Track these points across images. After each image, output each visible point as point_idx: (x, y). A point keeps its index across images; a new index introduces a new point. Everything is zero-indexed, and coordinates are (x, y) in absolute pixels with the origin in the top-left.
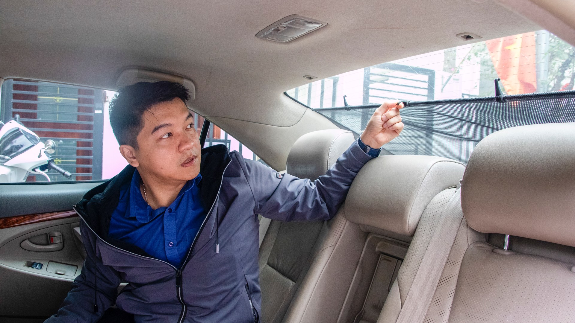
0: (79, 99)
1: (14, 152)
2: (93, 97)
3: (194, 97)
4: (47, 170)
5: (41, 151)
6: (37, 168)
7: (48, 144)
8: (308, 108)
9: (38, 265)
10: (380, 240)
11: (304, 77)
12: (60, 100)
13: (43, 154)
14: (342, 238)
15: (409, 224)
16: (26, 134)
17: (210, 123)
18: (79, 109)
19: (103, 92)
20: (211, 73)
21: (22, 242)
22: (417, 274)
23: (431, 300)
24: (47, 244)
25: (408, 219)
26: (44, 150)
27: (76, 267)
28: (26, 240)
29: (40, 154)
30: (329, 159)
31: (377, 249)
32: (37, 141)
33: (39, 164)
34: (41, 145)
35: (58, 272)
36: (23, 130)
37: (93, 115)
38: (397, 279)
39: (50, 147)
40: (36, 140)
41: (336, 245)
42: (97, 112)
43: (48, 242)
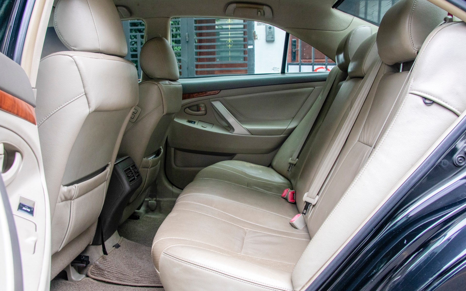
8: (355, 17)
9: (193, 122)
19: (253, 32)
21: (185, 109)
27: (213, 125)
28: (188, 107)
35: (203, 126)
37: (247, 50)
42: (250, 47)
43: (198, 110)
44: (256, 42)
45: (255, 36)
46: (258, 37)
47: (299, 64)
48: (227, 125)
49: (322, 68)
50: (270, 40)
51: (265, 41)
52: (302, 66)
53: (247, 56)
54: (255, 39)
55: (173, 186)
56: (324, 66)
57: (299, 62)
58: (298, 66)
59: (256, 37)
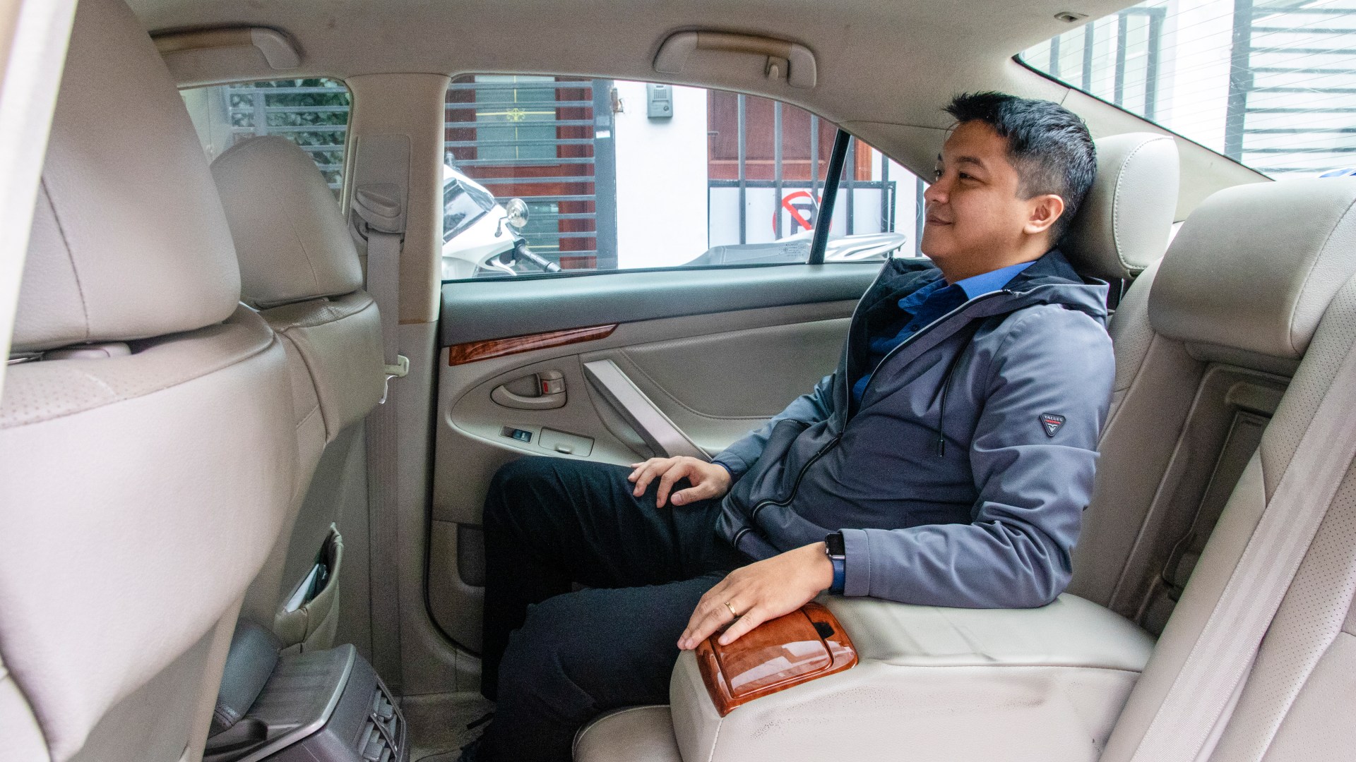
0: (558, 110)
1: (451, 229)
2: (589, 104)
3: (815, 84)
4: (513, 262)
5: (500, 223)
6: (494, 258)
7: (513, 208)
8: (1071, 90)
9: (524, 434)
10: (1236, 378)
11: (1056, 16)
12: (520, 117)
13: (504, 229)
14: (1145, 373)
15: (1294, 330)
16: (470, 191)
17: (849, 136)
18: (559, 132)
19: (611, 91)
20: (848, 26)
21: (493, 390)
22: (1306, 435)
23: (1334, 489)
24: (537, 395)
25: (1291, 320)
26: (506, 221)
27: (591, 441)
28: (499, 386)
29: (499, 228)
30: (1116, 202)
31: (1227, 400)
32: (491, 203)
33: (497, 250)
34: (498, 211)
35: (561, 449)
36: (462, 183)
37: (592, 143)
38: (1259, 448)
39: (518, 214)
40: (489, 201)
41: (1129, 387)
42: (600, 135)
43: (538, 392)
44: (619, 120)
45: (615, 104)
46: (623, 106)
47: (741, 184)
48: (638, 440)
49: (804, 194)
50: (661, 116)
51: (647, 117)
52: (748, 190)
53: (594, 162)
54: (616, 111)
55: (458, 650)
56: (808, 190)
57: (740, 178)
58: (736, 190)
59: (619, 107)
